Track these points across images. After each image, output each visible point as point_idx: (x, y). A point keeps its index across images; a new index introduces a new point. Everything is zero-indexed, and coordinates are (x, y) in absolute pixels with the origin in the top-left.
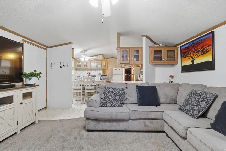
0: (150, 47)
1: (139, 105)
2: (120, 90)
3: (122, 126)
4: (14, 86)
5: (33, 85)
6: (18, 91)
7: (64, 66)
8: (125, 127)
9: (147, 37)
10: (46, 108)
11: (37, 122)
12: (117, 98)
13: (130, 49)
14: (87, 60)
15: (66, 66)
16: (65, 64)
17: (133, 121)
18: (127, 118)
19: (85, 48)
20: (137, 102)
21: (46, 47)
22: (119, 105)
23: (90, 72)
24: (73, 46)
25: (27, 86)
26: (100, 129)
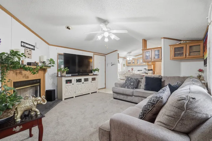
0: (170, 46)
1: (145, 90)
2: (135, 79)
3: (129, 99)
4: (89, 75)
5: (96, 75)
6: (90, 76)
7: (113, 64)
8: (131, 100)
9: (164, 38)
10: (105, 88)
11: (97, 92)
12: (132, 84)
13: (152, 50)
14: (131, 59)
15: (114, 65)
16: (114, 64)
17: (135, 97)
18: (131, 94)
19: (129, 51)
20: (144, 88)
21: (104, 55)
22: (132, 88)
23: (133, 67)
24: (118, 52)
25: (94, 75)
26: (119, 98)
